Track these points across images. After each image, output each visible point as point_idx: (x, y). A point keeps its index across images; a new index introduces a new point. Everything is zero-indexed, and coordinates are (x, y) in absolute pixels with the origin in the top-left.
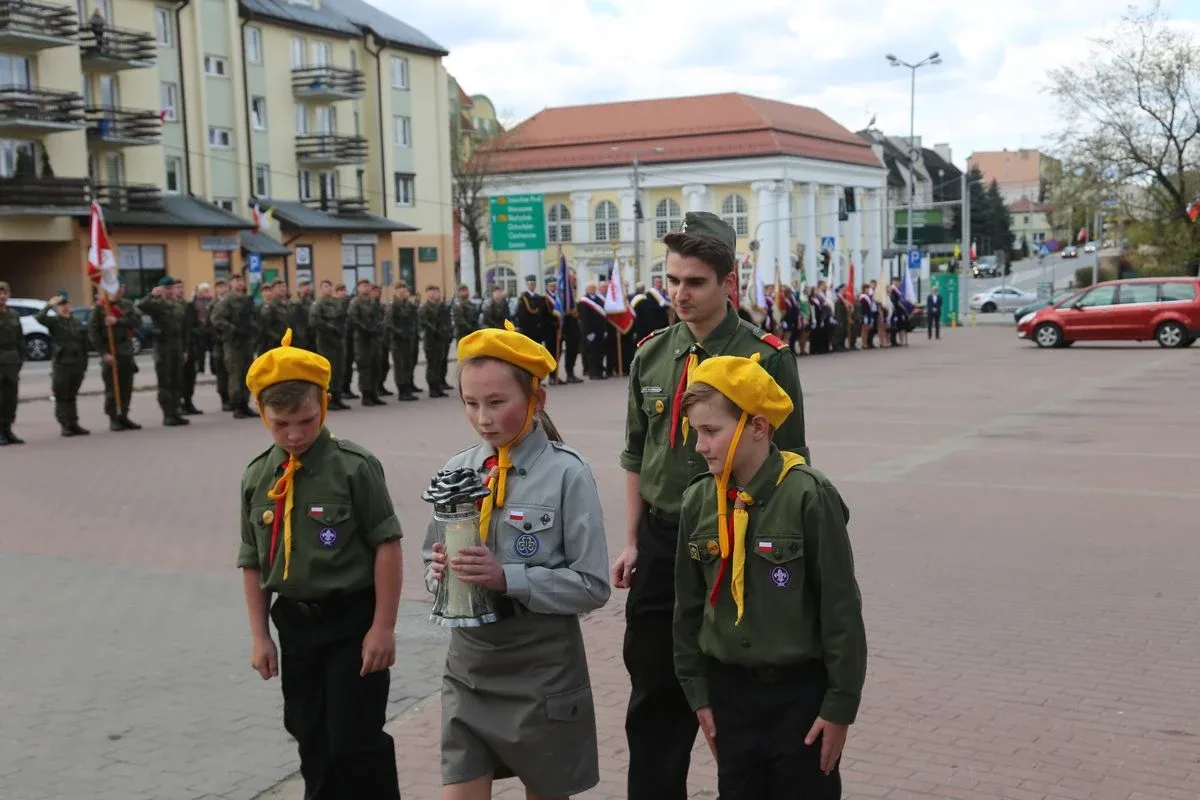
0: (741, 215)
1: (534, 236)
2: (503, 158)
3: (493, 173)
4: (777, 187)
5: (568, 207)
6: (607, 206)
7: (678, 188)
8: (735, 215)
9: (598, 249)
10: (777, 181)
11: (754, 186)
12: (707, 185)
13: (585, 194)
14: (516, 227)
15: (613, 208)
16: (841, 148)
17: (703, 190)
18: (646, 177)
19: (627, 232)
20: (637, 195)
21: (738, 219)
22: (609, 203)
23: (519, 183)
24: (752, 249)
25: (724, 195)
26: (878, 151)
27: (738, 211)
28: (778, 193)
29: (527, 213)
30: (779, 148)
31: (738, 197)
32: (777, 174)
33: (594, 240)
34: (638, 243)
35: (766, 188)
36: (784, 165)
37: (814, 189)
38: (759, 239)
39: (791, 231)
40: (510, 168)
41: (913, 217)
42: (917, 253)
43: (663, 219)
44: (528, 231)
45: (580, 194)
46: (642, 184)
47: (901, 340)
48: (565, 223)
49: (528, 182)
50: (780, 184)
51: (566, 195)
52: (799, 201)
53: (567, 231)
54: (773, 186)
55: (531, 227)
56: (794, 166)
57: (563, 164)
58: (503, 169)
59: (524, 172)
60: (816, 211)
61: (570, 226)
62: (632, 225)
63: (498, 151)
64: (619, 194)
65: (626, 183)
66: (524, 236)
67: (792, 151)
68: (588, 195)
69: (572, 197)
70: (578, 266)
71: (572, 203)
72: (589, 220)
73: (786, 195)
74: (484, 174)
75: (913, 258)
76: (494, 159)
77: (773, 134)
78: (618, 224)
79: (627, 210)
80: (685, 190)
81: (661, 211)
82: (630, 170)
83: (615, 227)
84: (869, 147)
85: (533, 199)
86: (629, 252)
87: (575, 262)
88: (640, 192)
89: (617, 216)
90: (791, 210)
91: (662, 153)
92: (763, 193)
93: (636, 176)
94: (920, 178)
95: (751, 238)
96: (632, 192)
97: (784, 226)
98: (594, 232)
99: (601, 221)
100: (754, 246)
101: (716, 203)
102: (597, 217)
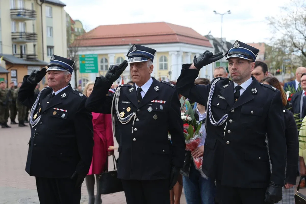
0: (165, 62)
1: (94, 68)
2: (86, 41)
3: (81, 47)
5: (107, 59)
6: (120, 59)
8: (164, 63)
10: (178, 51)
11: (170, 53)
14: (88, 65)
15: (122, 59)
16: (199, 41)
23: (90, 50)
25: (160, 56)
26: (211, 42)
28: (178, 55)
29: (92, 61)
30: (178, 41)
31: (164, 57)
32: (178, 49)
35: (174, 54)
36: (180, 46)
38: (172, 71)
40: (88, 45)
41: (222, 64)
44: (92, 67)
45: (112, 55)
48: (106, 64)
49: (94, 50)
50: (179, 53)
51: (107, 55)
52: (185, 58)
54: (176, 53)
55: (93, 65)
56: (183, 47)
57: (106, 44)
58: (85, 45)
59: (92, 46)
63: (83, 39)
67: (183, 42)
68: (114, 55)
69: (109, 55)
71: (109, 57)
72: (114, 63)
73: (181, 56)
74: (79, 47)
76: (82, 42)
77: (177, 36)
82: (128, 47)
84: (208, 41)
85: (94, 56)
90: (182, 61)
91: (139, 41)
92: (173, 56)
95: (169, 70)
97: (180, 66)
100: (170, 73)
101: (157, 58)
102: (117, 62)
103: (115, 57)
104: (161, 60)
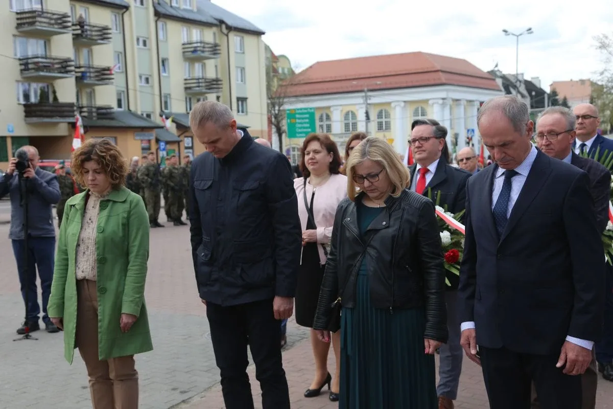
1: (310, 130)
2: (295, 88)
3: (289, 97)
4: (443, 102)
5: (330, 114)
6: (350, 114)
7: (389, 104)
10: (443, 99)
11: (430, 102)
12: (405, 102)
13: (339, 107)
14: (300, 126)
15: (354, 115)
16: (478, 80)
17: (403, 104)
18: (372, 98)
19: (361, 127)
20: (367, 108)
22: (352, 112)
23: (302, 102)
25: (414, 107)
26: (499, 82)
27: (422, 115)
28: (443, 105)
29: (306, 118)
30: (444, 81)
31: (422, 108)
32: (443, 95)
33: (344, 132)
35: (437, 103)
36: (447, 90)
37: (464, 103)
39: (451, 126)
40: (298, 94)
43: (380, 120)
44: (307, 128)
45: (336, 107)
46: (369, 102)
48: (328, 123)
49: (308, 101)
50: (445, 101)
51: (329, 108)
52: (455, 110)
53: (329, 127)
54: (441, 102)
55: (308, 125)
56: (454, 91)
57: (327, 91)
58: (295, 94)
59: (306, 96)
60: (465, 115)
61: (330, 125)
62: (364, 124)
63: (292, 85)
64: (357, 107)
65: (361, 101)
66: (305, 130)
68: (340, 108)
69: (332, 109)
71: (331, 112)
72: (341, 121)
73: (448, 107)
74: (285, 97)
76: (292, 90)
77: (441, 74)
78: (356, 123)
79: (361, 116)
80: (393, 105)
81: (380, 115)
82: (363, 94)
83: (355, 125)
84: (494, 80)
85: (309, 110)
88: (368, 106)
89: (356, 119)
90: (451, 114)
91: (380, 84)
92: (435, 106)
93: (366, 98)
94: (523, 96)
96: (364, 106)
97: (447, 123)
98: (344, 128)
99: (346, 122)
101: (410, 111)
102: (345, 120)
103: (342, 111)
104: (416, 113)
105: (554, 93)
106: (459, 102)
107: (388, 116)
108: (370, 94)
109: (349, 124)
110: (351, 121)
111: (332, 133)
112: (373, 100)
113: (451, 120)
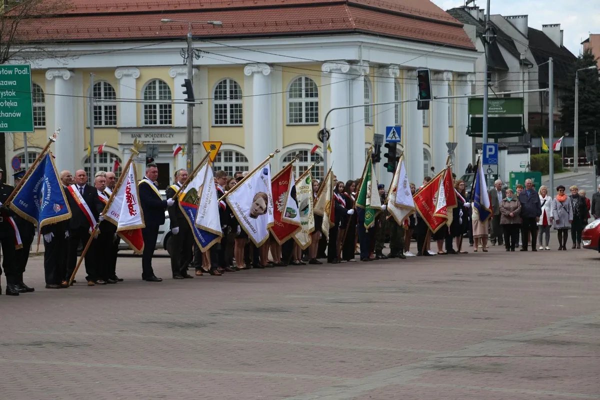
0: (310, 100)
1: (19, 115)
4: (351, 70)
5: (113, 86)
6: (157, 85)
7: (241, 67)
8: (304, 100)
9: (147, 136)
10: (351, 62)
11: (325, 68)
12: (271, 65)
13: (131, 71)
15: (165, 90)
17: (267, 70)
18: (202, 54)
19: (179, 117)
20: (190, 73)
21: (307, 104)
22: (161, 82)
24: (322, 141)
25: (293, 75)
26: (470, 30)
27: (307, 96)
28: (351, 76)
29: (9, 88)
30: (354, 25)
31: (307, 79)
32: (352, 54)
33: (143, 124)
34: (191, 127)
35: (339, 70)
36: (360, 45)
37: (394, 72)
38: (328, 128)
39: (367, 120)
41: (489, 106)
42: (493, 147)
44: (11, 109)
45: (125, 72)
46: (196, 62)
47: (460, 246)
48: (110, 103)
50: (354, 67)
51: (111, 70)
52: (376, 86)
53: (112, 113)
54: (346, 68)
55: (15, 104)
56: (372, 46)
57: (108, 36)
60: (396, 98)
61: (115, 107)
62: (185, 107)
63: (27, 17)
64: (172, 72)
65: (179, 59)
66: (8, 115)
67: (371, 29)
68: (137, 73)
69: (118, 74)
70: (123, 153)
71: (117, 81)
72: (137, 101)
73: (363, 78)
75: (488, 153)
76: (23, 27)
77: (347, 9)
78: (170, 106)
79: (178, 92)
80: (247, 71)
81: (220, 92)
82: (184, 45)
83: (167, 111)
85: (20, 72)
86: (182, 139)
87: (121, 149)
88: (194, 71)
89: (170, 98)
90: (367, 96)
91: (221, 26)
92: (334, 75)
93: (191, 54)
94: (524, 64)
95: (322, 127)
96: (185, 70)
97: (360, 113)
98: (143, 114)
99: (149, 102)
100: (324, 135)
101: (282, 85)
102: (146, 98)
103: (138, 79)
104: (294, 91)
105: (588, 57)
106: (385, 70)
107: (236, 93)
108: (197, 45)
109: (155, 107)
110: (158, 102)
111: (118, 125)
112: (204, 60)
113: (367, 107)
